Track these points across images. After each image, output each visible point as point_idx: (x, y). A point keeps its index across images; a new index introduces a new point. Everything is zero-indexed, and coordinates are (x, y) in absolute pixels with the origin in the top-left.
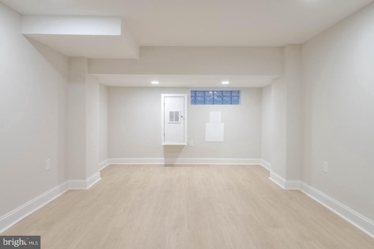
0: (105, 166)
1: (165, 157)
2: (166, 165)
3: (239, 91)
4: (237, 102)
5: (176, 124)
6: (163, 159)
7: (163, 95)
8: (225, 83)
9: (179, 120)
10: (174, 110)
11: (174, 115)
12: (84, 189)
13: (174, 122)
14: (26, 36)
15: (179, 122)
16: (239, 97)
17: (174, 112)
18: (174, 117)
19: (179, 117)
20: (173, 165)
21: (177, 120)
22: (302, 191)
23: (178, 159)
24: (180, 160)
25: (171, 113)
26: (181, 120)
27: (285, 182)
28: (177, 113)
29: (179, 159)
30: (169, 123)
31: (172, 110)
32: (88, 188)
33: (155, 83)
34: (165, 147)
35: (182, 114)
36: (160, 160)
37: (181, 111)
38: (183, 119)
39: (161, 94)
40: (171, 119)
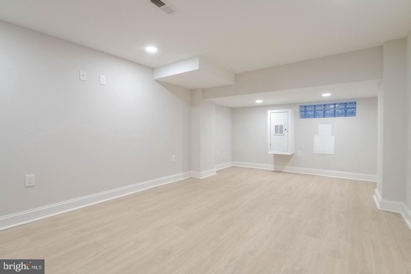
0: (229, 167)
1: (275, 164)
3: (355, 103)
4: (353, 114)
5: (281, 136)
6: (273, 165)
7: (269, 112)
8: (326, 95)
9: (284, 133)
10: (279, 124)
11: (279, 128)
12: (198, 178)
13: (279, 134)
14: (157, 81)
15: (283, 134)
16: (355, 108)
17: (279, 126)
18: (279, 129)
19: (284, 130)
21: (281, 132)
22: (403, 215)
24: (288, 168)
25: (276, 127)
27: (381, 200)
28: (281, 127)
30: (274, 135)
31: (276, 124)
32: (201, 178)
33: (259, 101)
34: (275, 156)
35: (286, 128)
36: (271, 167)
37: (285, 125)
38: (287, 132)
39: (268, 111)
40: (276, 131)
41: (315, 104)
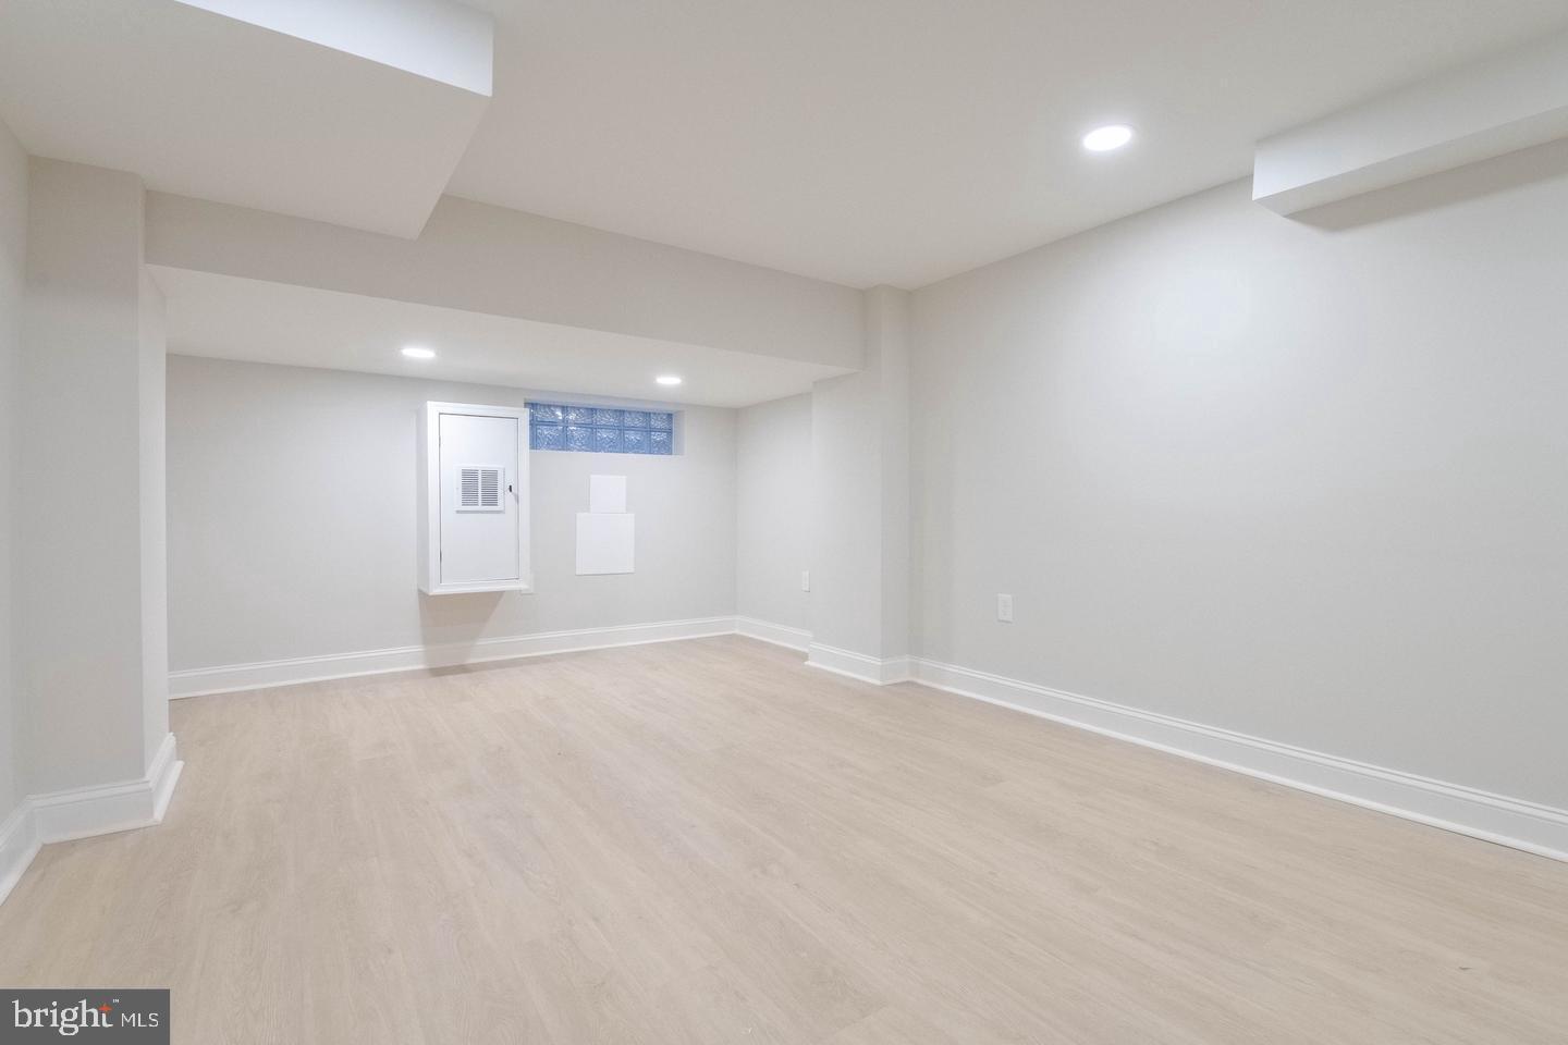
1: (426, 641)
2: (437, 672)
3: (670, 416)
4: (665, 448)
5: (489, 515)
6: (418, 649)
7: (433, 408)
8: (669, 381)
9: (500, 501)
10: (480, 465)
11: (480, 481)
13: (480, 507)
15: (499, 510)
16: (669, 432)
17: (480, 472)
18: (480, 489)
19: (500, 492)
20: (463, 669)
21: (491, 498)
22: (920, 681)
23: (479, 643)
24: (486, 648)
25: (469, 477)
26: (505, 499)
28: (491, 477)
29: (481, 642)
30: (458, 512)
31: (471, 466)
32: (159, 814)
33: (418, 354)
35: (510, 481)
36: (408, 656)
37: (505, 469)
38: (514, 498)
39: (429, 402)
40: (468, 494)
41: (592, 403)
